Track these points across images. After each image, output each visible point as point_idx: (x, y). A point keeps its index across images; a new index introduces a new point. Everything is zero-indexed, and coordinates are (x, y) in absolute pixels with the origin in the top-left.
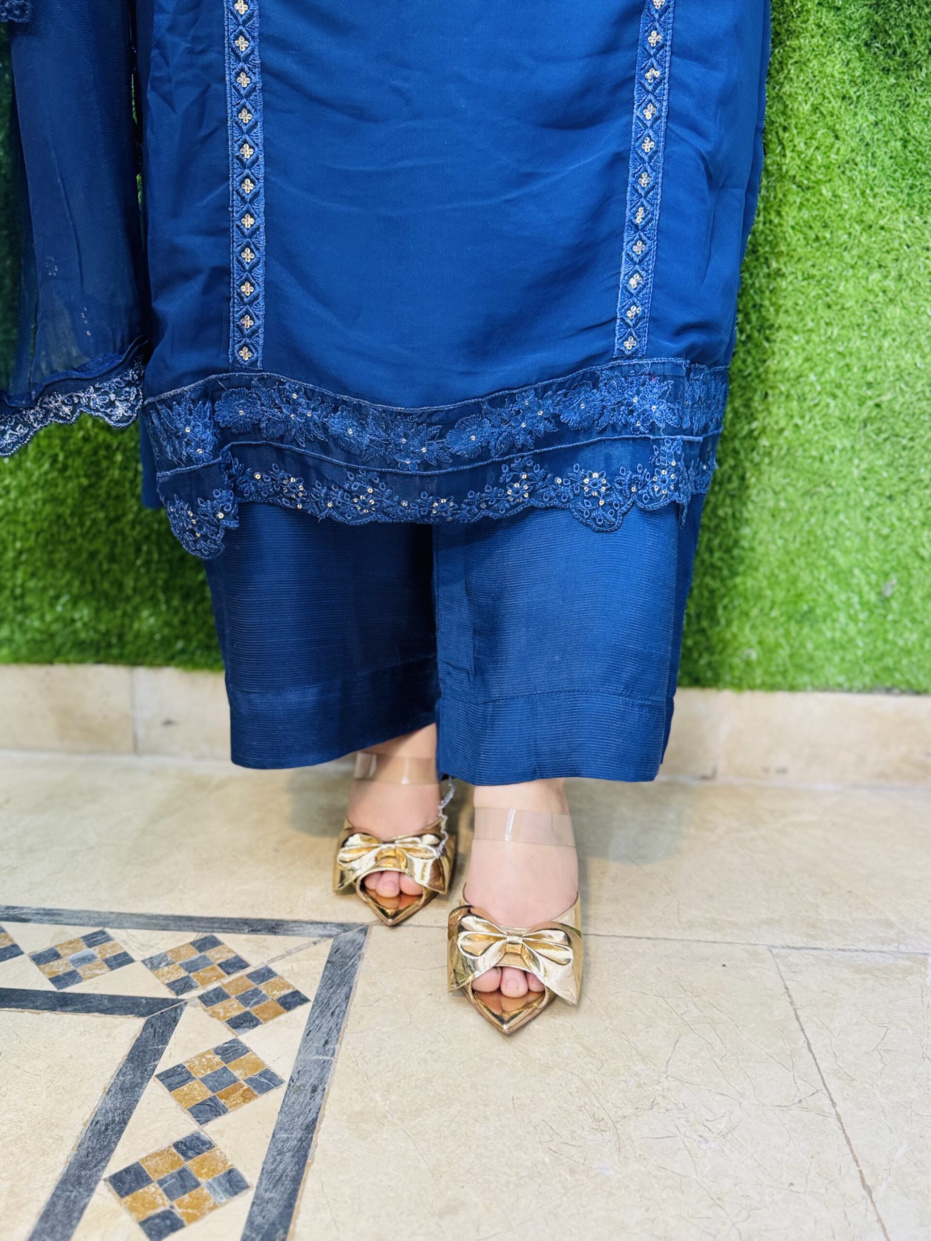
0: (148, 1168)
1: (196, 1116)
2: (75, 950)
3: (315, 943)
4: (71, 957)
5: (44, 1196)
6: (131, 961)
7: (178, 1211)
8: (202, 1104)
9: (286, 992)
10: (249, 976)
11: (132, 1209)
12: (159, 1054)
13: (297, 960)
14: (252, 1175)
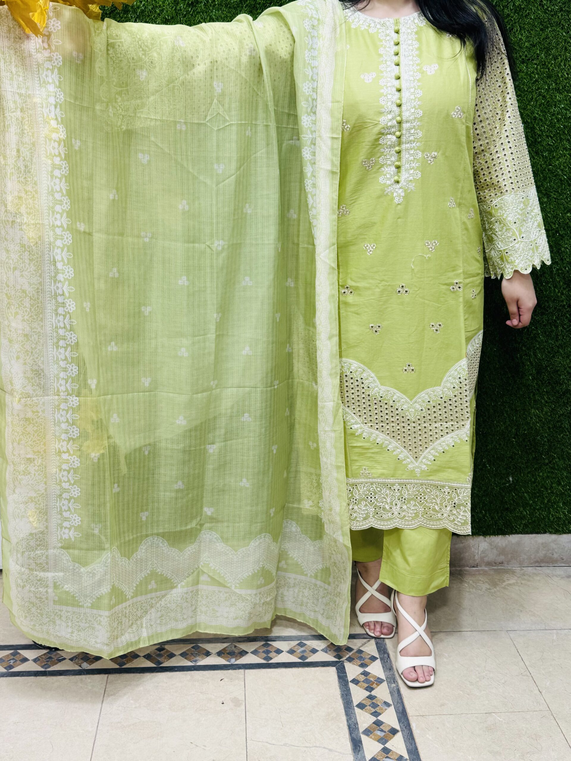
0: (364, 702)
1: (367, 690)
2: (298, 649)
3: (369, 641)
4: (299, 651)
5: (343, 711)
6: (317, 651)
7: (378, 711)
8: (367, 687)
9: (370, 656)
10: (357, 652)
11: (367, 712)
12: (346, 676)
13: (367, 646)
14: (390, 702)
